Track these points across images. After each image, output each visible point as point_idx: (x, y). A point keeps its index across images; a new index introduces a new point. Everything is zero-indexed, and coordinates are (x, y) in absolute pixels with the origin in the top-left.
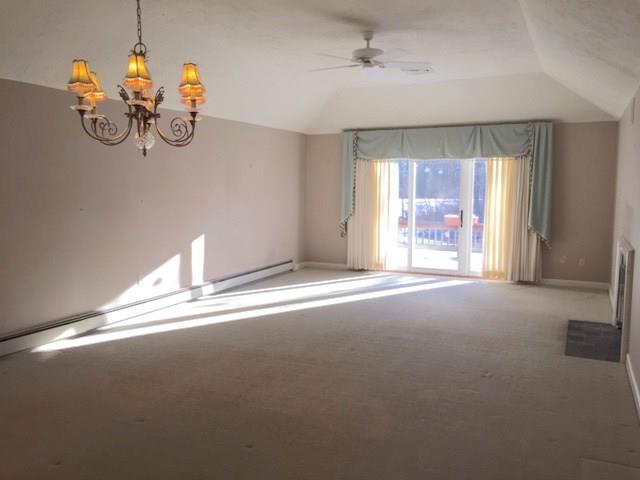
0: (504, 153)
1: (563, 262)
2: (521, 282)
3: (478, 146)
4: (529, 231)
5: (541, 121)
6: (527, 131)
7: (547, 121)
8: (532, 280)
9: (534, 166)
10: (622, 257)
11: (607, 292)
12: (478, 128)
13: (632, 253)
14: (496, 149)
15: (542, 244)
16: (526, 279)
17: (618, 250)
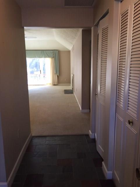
0: (49, 57)
1: (62, 80)
2: (54, 85)
3: (43, 55)
4: (55, 74)
5: (56, 50)
6: (53, 52)
7: (57, 50)
8: (56, 84)
9: (55, 60)
10: (72, 77)
11: (70, 85)
12: (43, 51)
13: (74, 75)
14: (47, 56)
15: (58, 76)
16: (55, 84)
17: (72, 75)
